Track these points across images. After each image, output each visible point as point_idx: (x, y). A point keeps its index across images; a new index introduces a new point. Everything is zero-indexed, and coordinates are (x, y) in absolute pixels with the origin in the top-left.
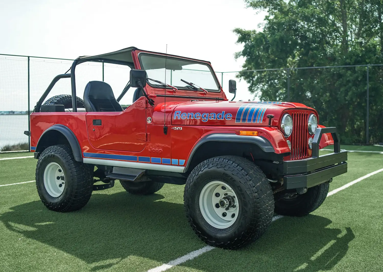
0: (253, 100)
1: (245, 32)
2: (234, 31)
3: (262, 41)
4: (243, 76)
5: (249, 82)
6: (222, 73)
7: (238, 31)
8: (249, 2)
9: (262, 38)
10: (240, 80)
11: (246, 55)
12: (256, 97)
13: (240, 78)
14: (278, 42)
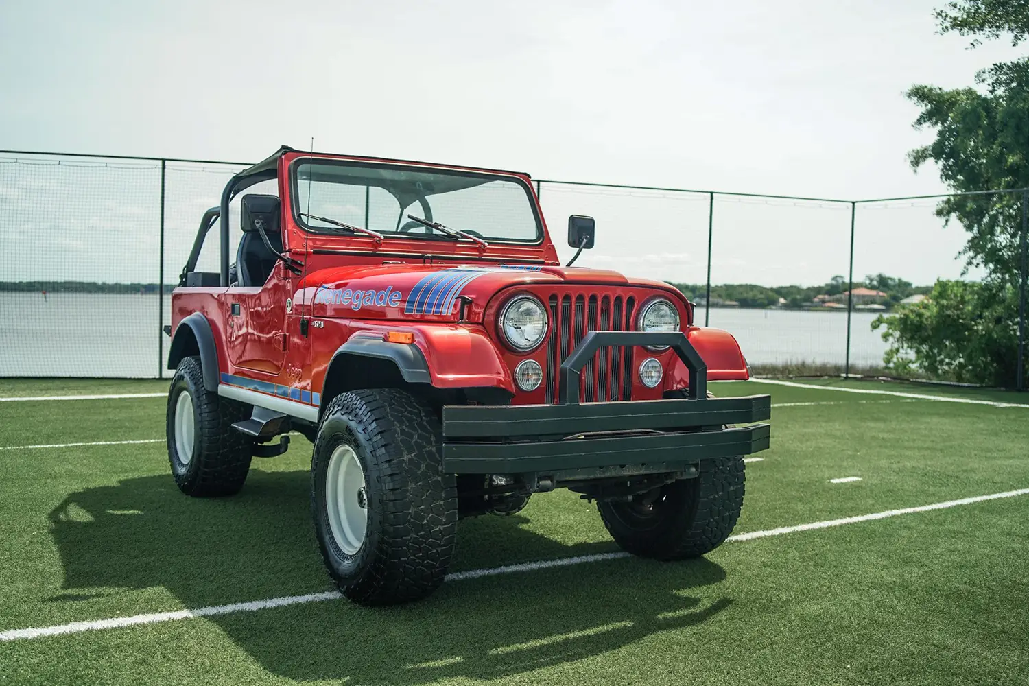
0: (962, 274)
1: (940, 95)
2: (910, 95)
3: (979, 118)
4: (954, 210)
5: (969, 228)
6: (853, 203)
7: (921, 94)
8: (946, 16)
9: (980, 110)
10: (947, 221)
11: (944, 156)
12: (969, 267)
13: (947, 217)
14: (1020, 119)
